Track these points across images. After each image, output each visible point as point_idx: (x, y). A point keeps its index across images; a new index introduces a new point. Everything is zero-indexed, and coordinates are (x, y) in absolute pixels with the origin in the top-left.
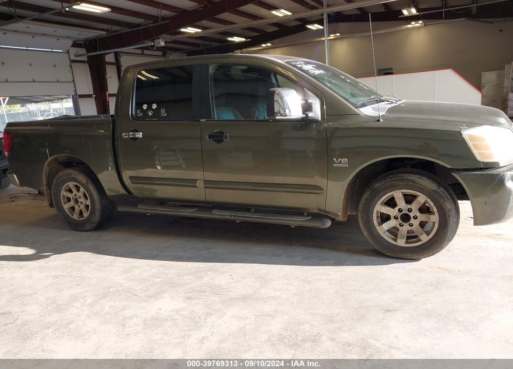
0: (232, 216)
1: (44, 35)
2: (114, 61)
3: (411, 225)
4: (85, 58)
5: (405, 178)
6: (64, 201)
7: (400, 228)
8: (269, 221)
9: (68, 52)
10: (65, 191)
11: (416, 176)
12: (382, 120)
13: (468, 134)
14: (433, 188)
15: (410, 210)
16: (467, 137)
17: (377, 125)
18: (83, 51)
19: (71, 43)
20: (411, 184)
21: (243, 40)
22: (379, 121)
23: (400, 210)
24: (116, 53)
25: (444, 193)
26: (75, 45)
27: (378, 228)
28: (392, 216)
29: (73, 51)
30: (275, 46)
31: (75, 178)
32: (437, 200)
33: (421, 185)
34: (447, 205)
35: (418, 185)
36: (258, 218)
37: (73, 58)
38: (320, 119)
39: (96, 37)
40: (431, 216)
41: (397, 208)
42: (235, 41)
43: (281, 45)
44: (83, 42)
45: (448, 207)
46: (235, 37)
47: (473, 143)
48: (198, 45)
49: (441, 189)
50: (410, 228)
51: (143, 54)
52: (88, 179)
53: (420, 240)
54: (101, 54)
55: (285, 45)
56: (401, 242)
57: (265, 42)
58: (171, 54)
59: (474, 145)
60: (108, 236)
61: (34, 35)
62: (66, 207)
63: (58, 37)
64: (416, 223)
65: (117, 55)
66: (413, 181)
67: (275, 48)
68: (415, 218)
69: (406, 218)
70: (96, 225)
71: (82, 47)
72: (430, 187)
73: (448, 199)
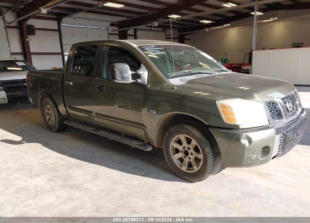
0: (106, 135)
1: (94, 19)
2: (134, 34)
3: (190, 158)
4: (117, 32)
5: (185, 127)
6: (46, 114)
7: (184, 159)
8: (122, 142)
9: (108, 29)
10: (47, 109)
11: (191, 127)
12: (176, 88)
13: (220, 103)
14: (199, 136)
15: (189, 149)
16: (219, 105)
17: (173, 91)
18: (116, 28)
19: (109, 24)
20: (188, 132)
21: (211, 22)
22: (174, 88)
23: (184, 147)
24: (135, 29)
25: (205, 141)
26: (112, 25)
27: (172, 156)
28: (180, 150)
29: (111, 28)
30: (233, 25)
31: (49, 103)
32: (201, 145)
33: (192, 133)
34: (207, 149)
35: (191, 133)
36: (118, 139)
37: (110, 32)
38: (146, 84)
39: (122, 20)
40: (199, 155)
41: (183, 146)
42: (205, 23)
43: (238, 25)
44: (117, 23)
45: (207, 151)
46: (204, 21)
47: (222, 109)
48: (185, 25)
49: (204, 138)
50: (189, 160)
51: (151, 30)
52: (54, 104)
53: (193, 170)
54: (126, 30)
55: (241, 25)
56: (184, 168)
57: (226, 23)
58: (168, 30)
59: (223, 111)
60: (61, 136)
61: (89, 20)
62: (47, 117)
63: (102, 21)
64: (192, 157)
65: (135, 30)
66: (189, 130)
67: (233, 27)
68: (192, 154)
69: (186, 153)
70: (57, 130)
71: (116, 26)
72: (197, 135)
73: (207, 145)
